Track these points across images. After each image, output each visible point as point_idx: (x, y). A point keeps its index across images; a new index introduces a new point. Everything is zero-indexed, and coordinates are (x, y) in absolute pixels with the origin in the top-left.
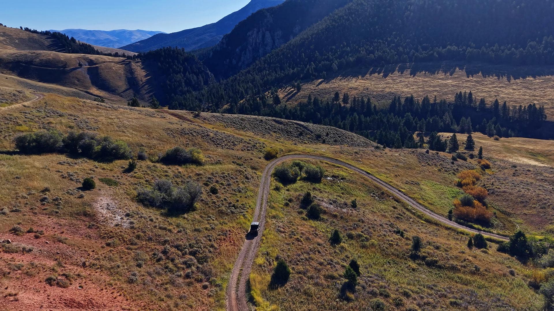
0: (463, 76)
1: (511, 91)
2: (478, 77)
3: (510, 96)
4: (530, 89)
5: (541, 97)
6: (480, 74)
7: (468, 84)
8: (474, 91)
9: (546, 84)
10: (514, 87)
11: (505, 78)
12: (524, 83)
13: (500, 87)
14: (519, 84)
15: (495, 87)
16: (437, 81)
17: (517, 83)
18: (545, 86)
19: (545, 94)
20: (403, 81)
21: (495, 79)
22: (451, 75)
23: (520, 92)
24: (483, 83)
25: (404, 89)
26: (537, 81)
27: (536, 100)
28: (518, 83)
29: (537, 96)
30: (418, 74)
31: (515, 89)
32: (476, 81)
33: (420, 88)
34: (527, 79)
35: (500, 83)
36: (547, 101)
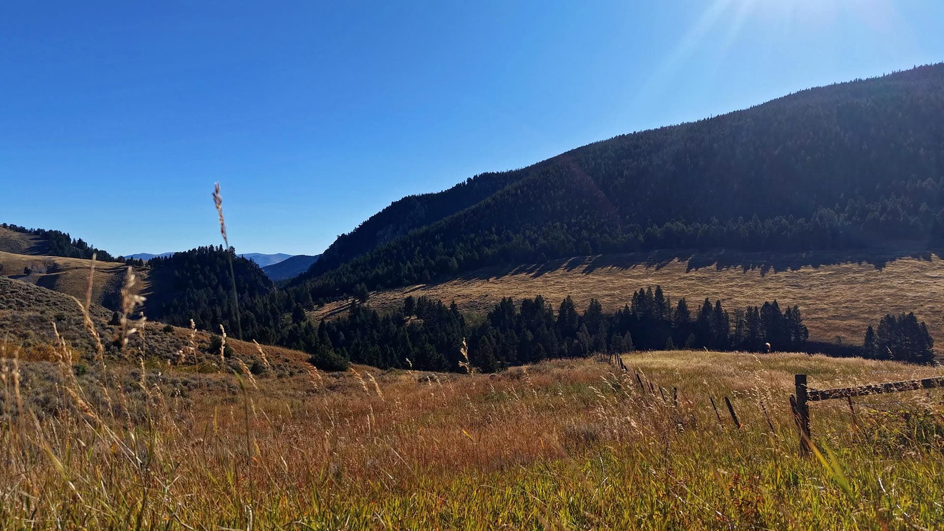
0: (680, 270)
1: (761, 291)
2: (709, 271)
3: (754, 300)
4: (801, 287)
5: (818, 300)
6: (713, 267)
7: (681, 284)
8: (687, 293)
9: (836, 278)
10: (770, 285)
11: (758, 271)
12: (792, 277)
13: (741, 286)
14: (781, 280)
15: (733, 286)
16: (625, 280)
17: (779, 278)
18: (834, 280)
19: (830, 293)
20: (562, 283)
21: (739, 274)
22: (657, 269)
23: (779, 292)
24: (711, 281)
25: (552, 294)
26: (822, 273)
27: (804, 304)
28: (781, 278)
29: (810, 298)
30: (599, 270)
31: (770, 289)
32: (699, 279)
33: (585, 292)
34: (801, 270)
35: (746, 279)
36: (826, 306)
